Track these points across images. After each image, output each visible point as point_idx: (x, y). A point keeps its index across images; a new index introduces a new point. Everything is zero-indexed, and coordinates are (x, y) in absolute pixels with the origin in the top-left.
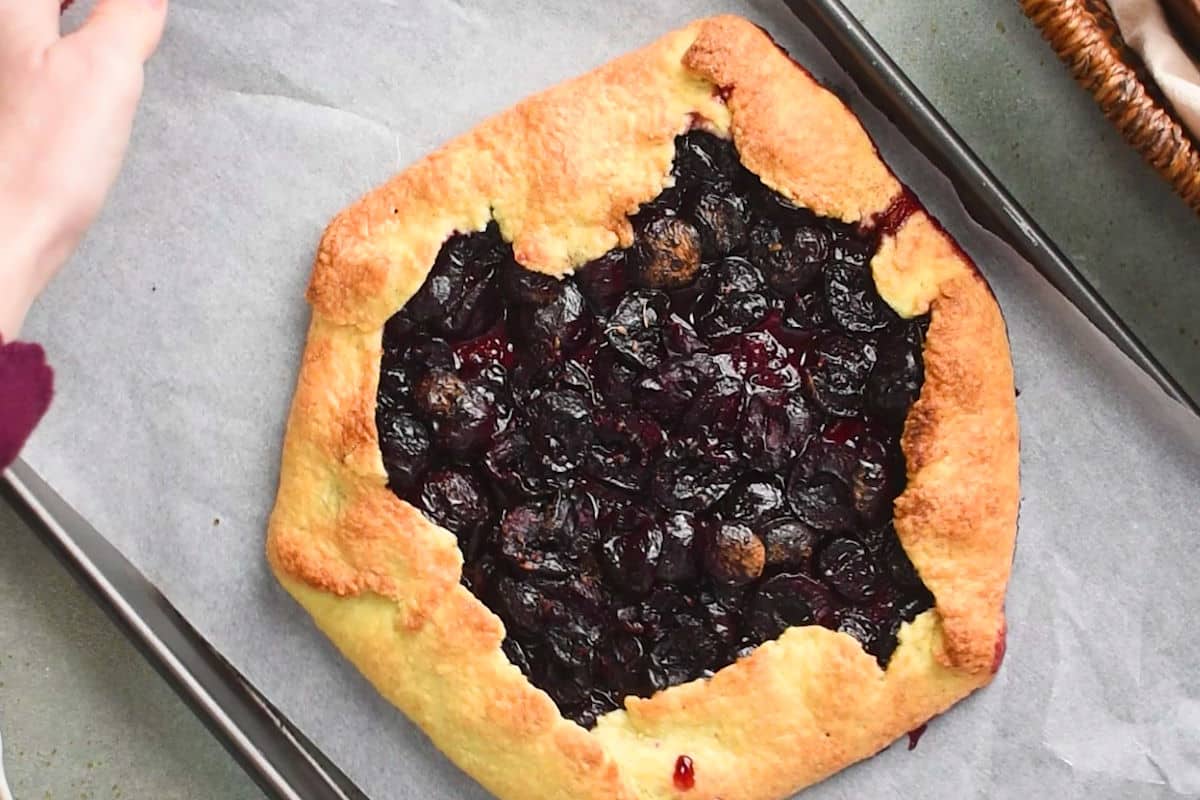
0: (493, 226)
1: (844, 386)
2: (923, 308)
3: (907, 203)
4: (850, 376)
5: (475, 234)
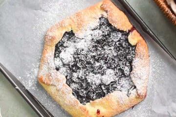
0: (72, 31)
2: (135, 44)
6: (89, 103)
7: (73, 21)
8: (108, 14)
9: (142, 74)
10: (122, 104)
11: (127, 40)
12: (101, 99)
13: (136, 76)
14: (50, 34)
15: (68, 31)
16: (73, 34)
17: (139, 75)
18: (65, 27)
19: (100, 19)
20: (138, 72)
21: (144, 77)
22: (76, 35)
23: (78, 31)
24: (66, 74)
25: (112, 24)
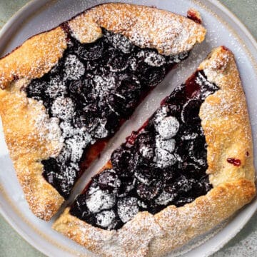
0: (43, 162)
1: (119, 60)
2: (100, 29)
3: (64, 26)
4: (116, 57)
5: (45, 168)
6: (211, 177)
7: (22, 155)
8: (23, 77)
9: (167, 30)
10: (232, 106)
11: (87, 46)
12: (208, 149)
13: (170, 43)
14: (42, 208)
15: (43, 171)
16: (51, 160)
17: (169, 36)
18: (33, 175)
19: (29, 96)
20: (162, 36)
21: (177, 25)
22: (53, 156)
23: (45, 149)
24: (135, 209)
25: (46, 71)
